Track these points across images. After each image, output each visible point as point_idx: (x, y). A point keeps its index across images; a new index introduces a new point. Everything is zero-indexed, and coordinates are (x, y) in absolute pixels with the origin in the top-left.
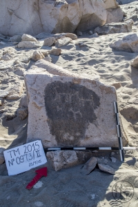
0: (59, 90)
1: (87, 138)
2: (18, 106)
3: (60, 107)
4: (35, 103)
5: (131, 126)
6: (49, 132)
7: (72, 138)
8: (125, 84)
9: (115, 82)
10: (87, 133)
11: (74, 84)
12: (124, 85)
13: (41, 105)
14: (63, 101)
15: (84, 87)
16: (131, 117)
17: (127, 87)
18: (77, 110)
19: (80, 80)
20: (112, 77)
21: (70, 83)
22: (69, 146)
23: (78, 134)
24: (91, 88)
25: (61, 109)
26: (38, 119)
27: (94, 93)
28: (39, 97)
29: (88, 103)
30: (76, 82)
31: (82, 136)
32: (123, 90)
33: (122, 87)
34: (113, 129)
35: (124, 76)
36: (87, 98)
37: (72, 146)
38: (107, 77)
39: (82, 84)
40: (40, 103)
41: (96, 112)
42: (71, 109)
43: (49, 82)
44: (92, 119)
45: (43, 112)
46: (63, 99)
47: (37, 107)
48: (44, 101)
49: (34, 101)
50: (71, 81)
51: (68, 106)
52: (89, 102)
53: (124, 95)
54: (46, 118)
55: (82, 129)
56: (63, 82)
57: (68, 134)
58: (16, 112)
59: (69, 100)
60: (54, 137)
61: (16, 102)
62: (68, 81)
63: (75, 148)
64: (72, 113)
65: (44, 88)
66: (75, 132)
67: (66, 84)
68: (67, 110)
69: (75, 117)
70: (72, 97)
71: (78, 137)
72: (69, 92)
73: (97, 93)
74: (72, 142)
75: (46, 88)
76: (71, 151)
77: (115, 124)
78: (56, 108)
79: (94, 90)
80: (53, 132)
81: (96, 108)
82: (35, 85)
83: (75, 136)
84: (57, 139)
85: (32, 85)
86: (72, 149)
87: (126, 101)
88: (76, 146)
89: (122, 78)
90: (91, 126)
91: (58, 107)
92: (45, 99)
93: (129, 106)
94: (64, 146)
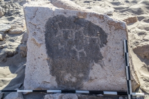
0: (61, 26)
1: (91, 80)
2: (20, 42)
3: (62, 44)
4: (34, 40)
5: (144, 66)
6: (48, 72)
7: (74, 80)
8: (143, 18)
9: (131, 16)
10: (91, 74)
11: (78, 19)
12: (140, 19)
13: (41, 42)
14: (66, 38)
15: (90, 22)
16: (145, 57)
17: (145, 21)
18: (81, 48)
19: (85, 14)
20: (128, 10)
21: (74, 17)
22: (71, 88)
23: (81, 75)
24: (97, 24)
25: (63, 46)
26: (37, 57)
27: (101, 29)
28: (38, 33)
29: (93, 41)
30: (81, 17)
31: (86, 78)
32: (140, 25)
33: (138, 22)
34: (122, 70)
35: (142, 9)
36: (93, 34)
37: (74, 88)
38: (122, 11)
39: (87, 19)
40: (40, 40)
41: (102, 50)
42: (74, 47)
43: (50, 16)
44: (98, 58)
45: (43, 50)
46: (66, 35)
47: (37, 44)
48: (44, 37)
49: (33, 37)
50: (75, 15)
51: (71, 43)
52: (95, 39)
53: (140, 31)
54: (46, 56)
55: (86, 69)
56: (66, 16)
57: (70, 75)
58: (17, 48)
59: (72, 36)
60: (55, 78)
61: (19, 37)
62: (72, 15)
63: (77, 91)
64: (75, 52)
65: (45, 23)
66: (78, 73)
67: (69, 19)
68: (70, 49)
69: (78, 56)
70: (76, 33)
71: (81, 79)
72: (73, 28)
73: (104, 29)
74: (74, 84)
75: (47, 23)
76: (72, 95)
77: (124, 65)
78: (57, 46)
79: (101, 26)
80: (53, 72)
81: (102, 46)
82: (34, 19)
83: (78, 78)
84: (57, 80)
85: (31, 19)
86: (74, 92)
87: (141, 38)
88: (79, 89)
89: (139, 11)
90: (97, 66)
91: (60, 44)
92: (46, 35)
93: (144, 43)
94: (65, 88)
